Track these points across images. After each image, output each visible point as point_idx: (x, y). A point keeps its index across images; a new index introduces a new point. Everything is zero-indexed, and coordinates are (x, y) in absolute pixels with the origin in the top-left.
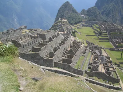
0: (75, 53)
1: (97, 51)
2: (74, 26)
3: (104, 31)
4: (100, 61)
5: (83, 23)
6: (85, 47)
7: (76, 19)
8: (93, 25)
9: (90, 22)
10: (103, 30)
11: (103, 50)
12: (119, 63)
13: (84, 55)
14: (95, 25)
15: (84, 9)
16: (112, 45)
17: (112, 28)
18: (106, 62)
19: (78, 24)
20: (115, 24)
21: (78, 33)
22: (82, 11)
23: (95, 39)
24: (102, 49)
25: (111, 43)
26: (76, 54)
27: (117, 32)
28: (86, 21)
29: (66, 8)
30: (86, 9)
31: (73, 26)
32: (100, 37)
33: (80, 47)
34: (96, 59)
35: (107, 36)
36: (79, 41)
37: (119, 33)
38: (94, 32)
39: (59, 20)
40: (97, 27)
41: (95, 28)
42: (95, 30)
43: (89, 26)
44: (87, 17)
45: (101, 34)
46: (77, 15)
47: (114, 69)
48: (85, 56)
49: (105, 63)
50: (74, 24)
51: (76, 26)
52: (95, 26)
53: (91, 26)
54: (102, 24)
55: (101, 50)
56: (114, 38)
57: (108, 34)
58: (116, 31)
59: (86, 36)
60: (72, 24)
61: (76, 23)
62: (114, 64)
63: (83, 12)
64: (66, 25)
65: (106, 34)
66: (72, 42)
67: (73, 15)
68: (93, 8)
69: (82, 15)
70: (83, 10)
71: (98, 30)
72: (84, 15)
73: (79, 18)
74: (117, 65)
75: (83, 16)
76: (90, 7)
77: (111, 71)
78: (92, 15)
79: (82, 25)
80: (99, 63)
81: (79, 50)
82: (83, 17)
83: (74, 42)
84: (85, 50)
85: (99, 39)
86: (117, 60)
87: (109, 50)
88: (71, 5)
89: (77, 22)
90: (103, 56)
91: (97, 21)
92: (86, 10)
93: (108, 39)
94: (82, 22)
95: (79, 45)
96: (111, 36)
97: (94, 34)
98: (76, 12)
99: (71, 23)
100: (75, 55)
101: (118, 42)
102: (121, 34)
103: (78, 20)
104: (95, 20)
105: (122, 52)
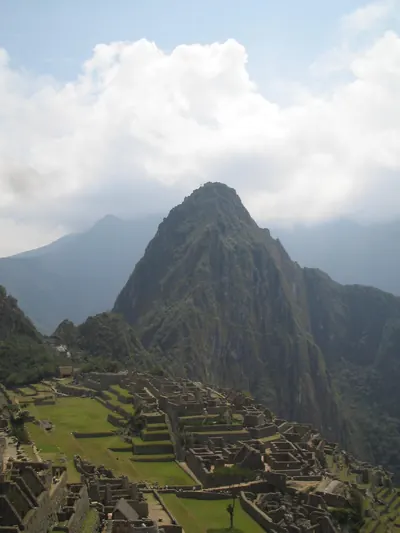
0: (23, 515)
1: (123, 505)
2: (23, 394)
3: (154, 414)
5: (64, 382)
6: (68, 486)
7: (33, 363)
8: (108, 389)
9: (94, 377)
10: (147, 411)
11: (150, 497)
13: (64, 524)
14: (116, 388)
15: (70, 320)
16: (192, 474)
17: (186, 398)
19: (39, 387)
20: (198, 384)
22: (58, 330)
23: (114, 450)
24: (145, 495)
25: (183, 464)
26: (25, 522)
27: (206, 415)
28: (76, 370)
30: (78, 320)
31: (17, 392)
32: (138, 442)
33: (43, 490)
35: (167, 437)
36: (40, 460)
37: (215, 419)
38: (112, 420)
40: (122, 399)
41: (114, 401)
42: (116, 409)
43: (88, 394)
44: (80, 354)
45: (140, 427)
48: (66, 530)
50: (22, 385)
51: (32, 392)
52: (115, 392)
53: (99, 394)
54: (145, 384)
55: (141, 496)
56: (198, 442)
57: (169, 425)
58: (202, 413)
59: (77, 436)
60: (11, 386)
61: (27, 384)
63: (65, 332)
65: (163, 425)
66: (8, 467)
68: (105, 315)
69: (58, 345)
70: (65, 326)
71: (129, 409)
72: (70, 346)
73: (45, 360)
75: (62, 348)
76: (94, 315)
78: (103, 348)
79: (59, 387)
81: (39, 500)
82: (63, 354)
83: (16, 465)
84: (71, 502)
85: (131, 450)
87: (179, 495)
88: (13, 302)
89: (36, 377)
90: (150, 524)
91: (121, 373)
92: (76, 325)
93: (169, 449)
94: (58, 374)
95: (43, 478)
96: (182, 434)
97: (110, 428)
99: (8, 379)
100: (22, 528)
101: (213, 458)
102: (222, 424)
103: (41, 368)
104: (113, 369)
105: (230, 502)
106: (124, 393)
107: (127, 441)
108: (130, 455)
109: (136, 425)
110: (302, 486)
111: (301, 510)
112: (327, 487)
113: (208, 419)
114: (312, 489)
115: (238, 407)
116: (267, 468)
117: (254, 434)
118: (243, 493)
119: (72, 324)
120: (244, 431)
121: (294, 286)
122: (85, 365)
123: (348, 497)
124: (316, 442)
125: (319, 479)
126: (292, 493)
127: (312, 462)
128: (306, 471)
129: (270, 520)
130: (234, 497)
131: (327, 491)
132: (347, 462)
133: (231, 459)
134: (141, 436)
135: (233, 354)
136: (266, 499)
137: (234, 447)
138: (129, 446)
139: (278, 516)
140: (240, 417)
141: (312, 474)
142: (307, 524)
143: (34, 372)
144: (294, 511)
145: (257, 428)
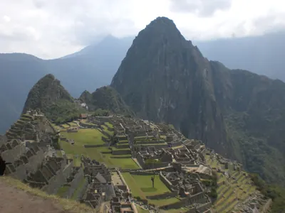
0: (49, 178)
1: (99, 176)
2: (64, 128)
3: (123, 136)
4: (103, 194)
5: (83, 121)
6: (74, 168)
7: (69, 112)
8: (103, 124)
9: (97, 119)
10: (120, 134)
11: (116, 173)
12: (147, 197)
13: (69, 183)
14: (107, 123)
16: (138, 163)
17: (138, 128)
18: (117, 195)
19: (71, 124)
20: (146, 122)
22: (81, 96)
23: (103, 153)
24: (113, 173)
25: (135, 160)
26: (49, 181)
27: (147, 136)
28: (89, 115)
29: (45, 88)
30: (92, 90)
31: (61, 126)
32: (114, 149)
33: (60, 169)
34: (96, 191)
35: (129, 147)
37: (151, 138)
38: (103, 139)
39: (27, 114)
40: (109, 129)
41: (106, 130)
42: (106, 134)
43: (94, 127)
44: (93, 107)
45: (116, 142)
47: (132, 209)
48: (70, 185)
49: (114, 198)
50: (63, 123)
51: (68, 126)
52: (107, 126)
53: (100, 127)
54: (121, 122)
55: (108, 173)
56: (143, 149)
57: (129, 141)
58: (145, 135)
59: (86, 146)
60: (58, 124)
61: (67, 122)
62: (136, 200)
63: (85, 97)
65: (126, 141)
66: (47, 159)
68: (105, 88)
69: (82, 102)
70: (85, 93)
71: (111, 133)
72: (87, 103)
73: (74, 111)
74: (142, 201)
75: (84, 105)
76: (99, 88)
77: (124, 212)
78: (104, 104)
79: (80, 124)
80: (100, 199)
81: (57, 173)
82: (85, 107)
83: (50, 159)
84: (74, 174)
85: (111, 153)
86: (143, 191)
87: (131, 173)
88: (58, 82)
89: (70, 119)
90: (111, 184)
91: (110, 116)
92: (91, 93)
93: (129, 152)
94: (81, 118)
96: (135, 145)
97: (103, 143)
98: (69, 98)
99: (57, 120)
100: (47, 183)
101: (148, 156)
102: (154, 140)
103: (72, 115)
104: (106, 114)
105: (153, 176)
106: (111, 126)
107: (110, 149)
108: (110, 155)
109: (114, 141)
110: (189, 169)
111: (188, 180)
112: (202, 169)
113: (148, 138)
114: (194, 171)
115: (164, 132)
116: (174, 161)
117: (170, 145)
118: (161, 173)
119: (88, 92)
120: (166, 143)
121: (205, 70)
122: (94, 113)
123: (211, 174)
124: (202, 149)
125: (198, 166)
126: (184, 172)
127: (196, 159)
128: (192, 162)
129: (171, 184)
130: (154, 174)
131: (201, 171)
132: (218, 159)
133: (157, 157)
134: (116, 147)
135: (172, 106)
136: (171, 174)
137: (160, 151)
138: (110, 151)
139: (175, 183)
140: (165, 137)
141: (195, 164)
142: (190, 186)
143: (69, 117)
144: (184, 181)
145: (172, 142)
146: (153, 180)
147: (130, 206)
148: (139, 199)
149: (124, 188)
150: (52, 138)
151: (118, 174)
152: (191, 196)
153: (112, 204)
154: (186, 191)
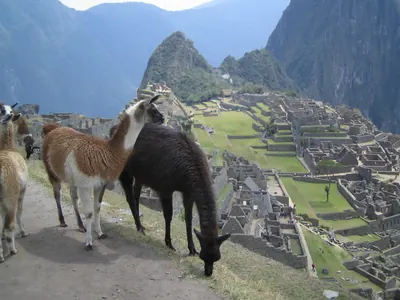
1: (249, 181)
2: (197, 109)
3: (284, 124)
4: (255, 207)
5: (226, 101)
6: (213, 167)
7: (205, 87)
8: (255, 105)
9: (246, 97)
10: (279, 121)
11: (272, 178)
12: (318, 215)
14: (261, 105)
15: (232, 56)
16: (304, 163)
17: (307, 113)
18: (274, 210)
19: (208, 104)
20: (319, 103)
21: (203, 128)
22: (223, 64)
23: (254, 147)
24: (270, 177)
25: (301, 159)
27: (321, 125)
28: (234, 92)
29: (173, 51)
30: (238, 56)
31: (194, 108)
32: (271, 142)
34: (245, 203)
35: (292, 140)
37: (327, 128)
38: (255, 127)
39: (148, 90)
40: (265, 114)
41: (258, 114)
42: (259, 120)
43: (242, 109)
44: (240, 80)
45: (273, 132)
46: (207, 75)
47: (296, 232)
49: (270, 214)
50: (198, 102)
51: (204, 107)
52: (260, 108)
53: (249, 110)
54: (281, 102)
55: (263, 177)
56: (313, 144)
57: (293, 131)
58: (318, 123)
59: (230, 137)
60: (190, 103)
61: (203, 101)
62: (302, 218)
63: (229, 64)
64: (166, 104)
65: (289, 131)
67: (197, 74)
68: (257, 52)
69: (223, 74)
70: (229, 60)
71: (267, 119)
72: (231, 74)
73: (213, 85)
74: (310, 220)
75: (226, 76)
76: (249, 51)
77: (285, 235)
78: (256, 76)
79: (222, 104)
80: (250, 215)
82: (228, 81)
85: (266, 147)
86: (313, 206)
87: (295, 179)
88: (190, 44)
89: (206, 97)
90: (265, 193)
91: (264, 94)
92: (237, 59)
93: (293, 148)
94: (222, 95)
96: (302, 138)
97: (254, 133)
98: (205, 67)
99: (188, 99)
101: (321, 155)
102: (331, 132)
103: (210, 91)
104: (259, 91)
105: (328, 185)
106: (266, 109)
107: (264, 142)
108: (265, 151)
109: (271, 131)
110: (384, 178)
111: (380, 194)
113: (322, 128)
114: (391, 181)
115: (346, 120)
116: (360, 164)
117: (355, 140)
118: (340, 180)
119: (233, 58)
120: (348, 137)
122: (241, 89)
125: (397, 174)
126: (375, 182)
127: (395, 162)
128: (389, 168)
129: (354, 199)
130: (330, 182)
133: (335, 157)
134: (273, 139)
136: (355, 184)
137: (339, 148)
138: (264, 145)
139: (361, 197)
140: (347, 128)
141: (393, 170)
142: (383, 204)
143: (205, 93)
144: (374, 194)
145: (358, 136)
146: (327, 190)
147: (294, 227)
148: (305, 217)
149: (284, 200)
150: (183, 125)
151: (276, 179)
152: (384, 218)
153: (267, 222)
154: (378, 211)
